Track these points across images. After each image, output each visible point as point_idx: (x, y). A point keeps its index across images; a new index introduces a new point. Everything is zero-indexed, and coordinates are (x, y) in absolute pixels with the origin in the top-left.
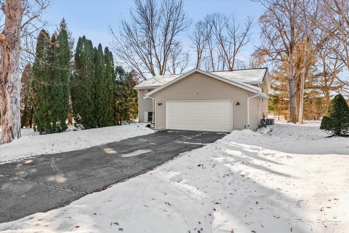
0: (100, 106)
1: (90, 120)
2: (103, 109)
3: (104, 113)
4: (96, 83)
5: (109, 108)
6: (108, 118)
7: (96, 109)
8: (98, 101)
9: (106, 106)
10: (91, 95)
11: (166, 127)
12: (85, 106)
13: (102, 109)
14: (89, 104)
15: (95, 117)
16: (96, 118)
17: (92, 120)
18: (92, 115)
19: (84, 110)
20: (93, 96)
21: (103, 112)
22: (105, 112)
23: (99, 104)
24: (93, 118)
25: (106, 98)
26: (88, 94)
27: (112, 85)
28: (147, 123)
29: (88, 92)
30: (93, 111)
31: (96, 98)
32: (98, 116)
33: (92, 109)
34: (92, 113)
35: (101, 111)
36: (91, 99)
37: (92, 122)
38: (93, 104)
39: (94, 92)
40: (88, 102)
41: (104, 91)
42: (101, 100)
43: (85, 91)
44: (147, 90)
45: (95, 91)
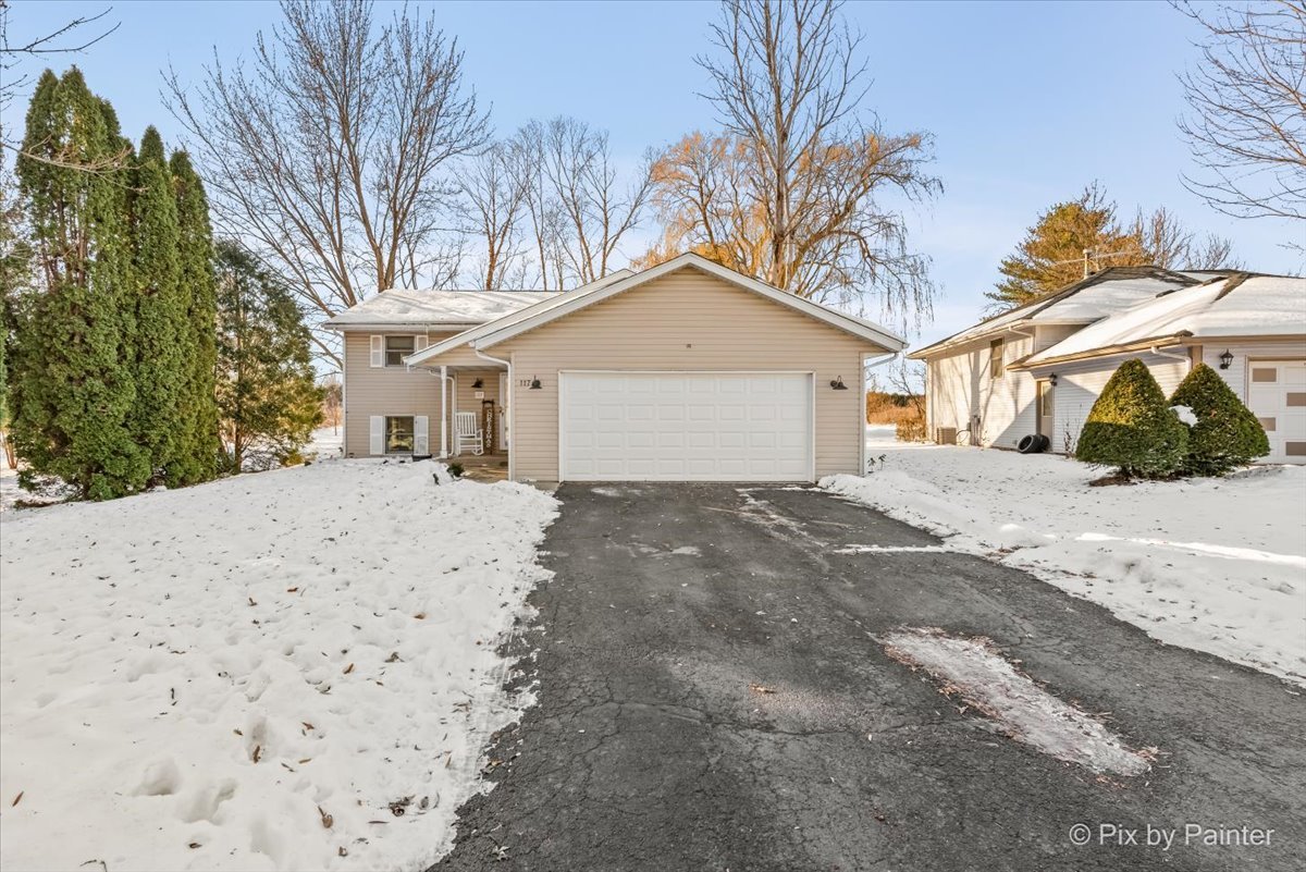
0: (163, 393)
1: (115, 453)
2: (177, 405)
3: (180, 425)
4: (140, 293)
5: (201, 404)
6: (196, 443)
7: (142, 406)
8: (152, 372)
9: (190, 396)
10: (117, 344)
11: (558, 476)
12: (89, 393)
13: (171, 405)
14: (110, 384)
15: (142, 441)
16: (146, 444)
17: (128, 456)
18: (127, 433)
19: (86, 411)
20: (130, 351)
21: (176, 418)
22: (182, 420)
23: (156, 385)
24: (132, 447)
25: (190, 361)
26: (102, 338)
27: (208, 310)
28: (381, 456)
29: (101, 330)
30: (127, 416)
31: (139, 358)
32: (154, 436)
33: (127, 407)
34: (124, 425)
35: (167, 416)
36: (119, 362)
37: (125, 462)
38: (131, 384)
39: (132, 330)
40: (103, 374)
41: (178, 330)
42: (168, 367)
43: (89, 322)
44: (380, 336)
45: (138, 327)
